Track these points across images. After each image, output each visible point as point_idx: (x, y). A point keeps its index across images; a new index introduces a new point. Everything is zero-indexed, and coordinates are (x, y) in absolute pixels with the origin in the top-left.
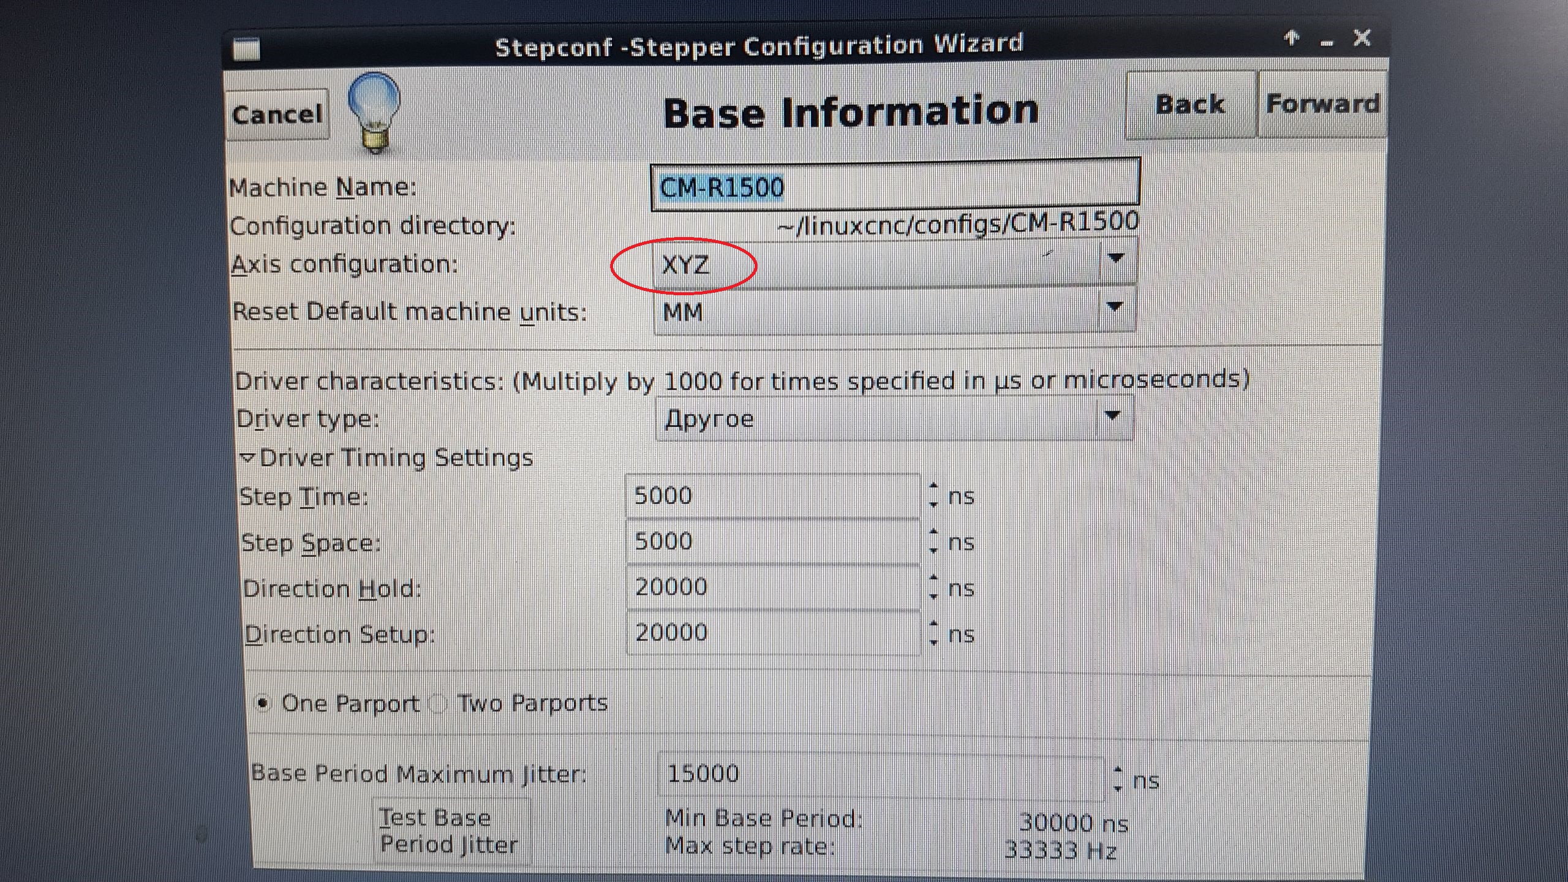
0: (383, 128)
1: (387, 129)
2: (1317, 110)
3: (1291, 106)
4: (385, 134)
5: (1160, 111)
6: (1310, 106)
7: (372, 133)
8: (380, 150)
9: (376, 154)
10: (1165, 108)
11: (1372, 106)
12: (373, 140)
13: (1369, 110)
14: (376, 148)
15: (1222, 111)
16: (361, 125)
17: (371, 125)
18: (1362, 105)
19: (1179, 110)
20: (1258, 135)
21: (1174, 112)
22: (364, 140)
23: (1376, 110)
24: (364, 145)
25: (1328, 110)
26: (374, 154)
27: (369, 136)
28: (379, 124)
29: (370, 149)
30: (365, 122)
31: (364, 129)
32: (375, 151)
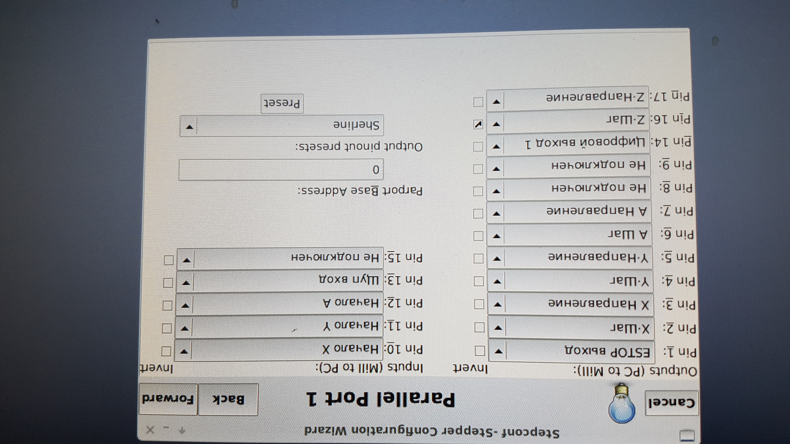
0: (618, 396)
1: (616, 395)
2: (171, 396)
3: (183, 399)
4: (617, 393)
5: (243, 397)
6: (174, 399)
7: (623, 393)
8: (619, 385)
9: (621, 383)
10: (240, 398)
11: (146, 398)
12: (623, 390)
13: (148, 396)
14: (621, 386)
15: (214, 396)
16: (629, 397)
17: (624, 397)
18: (151, 398)
19: (234, 397)
20: (198, 385)
21: (236, 396)
22: (627, 390)
23: (144, 396)
24: (628, 388)
25: (166, 396)
26: (623, 383)
27: (625, 392)
28: (620, 397)
29: (624, 385)
30: (627, 399)
31: (628, 395)
32: (622, 384)
